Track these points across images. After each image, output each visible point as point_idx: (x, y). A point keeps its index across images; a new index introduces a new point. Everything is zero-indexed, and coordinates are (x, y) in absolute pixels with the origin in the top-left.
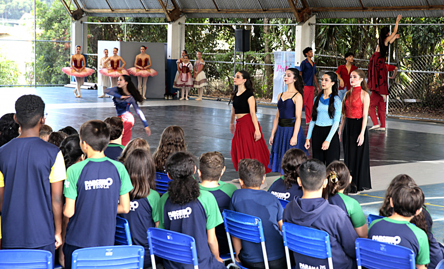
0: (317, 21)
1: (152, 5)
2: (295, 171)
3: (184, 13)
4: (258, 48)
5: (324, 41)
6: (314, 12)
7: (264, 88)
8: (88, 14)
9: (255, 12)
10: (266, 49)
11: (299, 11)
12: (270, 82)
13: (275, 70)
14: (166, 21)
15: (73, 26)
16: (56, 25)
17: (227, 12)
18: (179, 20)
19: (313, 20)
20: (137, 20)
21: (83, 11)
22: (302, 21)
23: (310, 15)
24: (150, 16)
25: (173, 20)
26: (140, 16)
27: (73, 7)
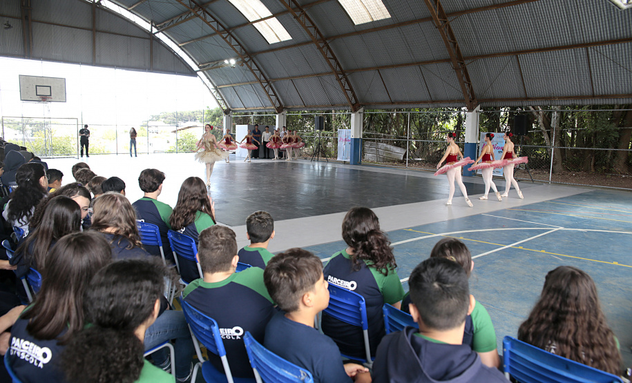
0: (364, 111)
1: (267, 105)
2: (367, 243)
3: (286, 108)
4: (329, 129)
5: (367, 125)
6: (362, 105)
7: (333, 152)
8: (233, 111)
9: (327, 107)
10: (334, 130)
11: (353, 105)
12: (336, 149)
13: (339, 140)
14: (275, 113)
15: (224, 118)
16: (217, 118)
17: (310, 107)
18: (283, 113)
19: (361, 110)
20: (259, 113)
21: (230, 110)
22: (355, 110)
23: (360, 107)
24: (267, 111)
25: (279, 113)
26: (261, 111)
27: (225, 108)
